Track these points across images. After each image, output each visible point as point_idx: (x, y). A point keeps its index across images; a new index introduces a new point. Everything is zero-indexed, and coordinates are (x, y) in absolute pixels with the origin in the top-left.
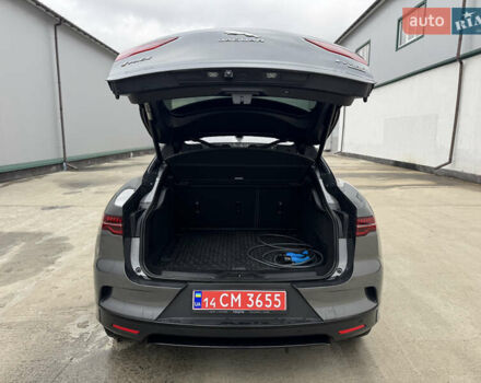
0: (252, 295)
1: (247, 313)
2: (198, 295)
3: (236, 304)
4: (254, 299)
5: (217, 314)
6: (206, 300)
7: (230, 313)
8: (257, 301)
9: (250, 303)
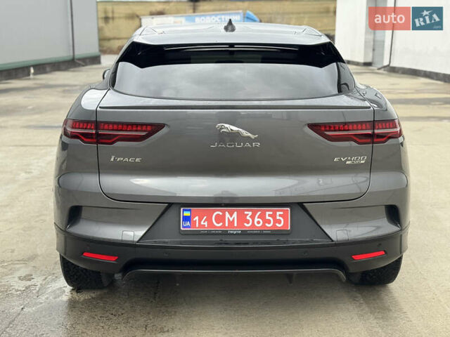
0: (250, 213)
1: (244, 233)
2: (187, 214)
3: (231, 223)
4: (253, 217)
5: (209, 233)
6: (197, 218)
7: (225, 233)
8: (256, 220)
9: (248, 222)
